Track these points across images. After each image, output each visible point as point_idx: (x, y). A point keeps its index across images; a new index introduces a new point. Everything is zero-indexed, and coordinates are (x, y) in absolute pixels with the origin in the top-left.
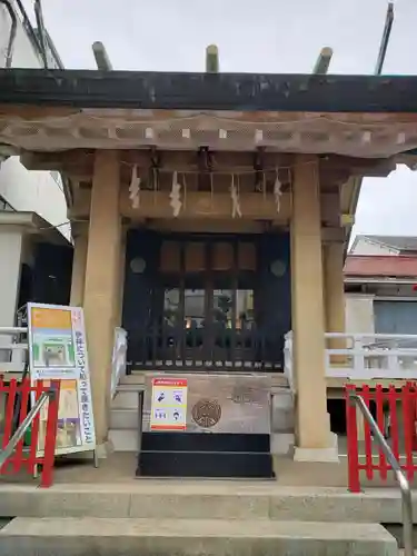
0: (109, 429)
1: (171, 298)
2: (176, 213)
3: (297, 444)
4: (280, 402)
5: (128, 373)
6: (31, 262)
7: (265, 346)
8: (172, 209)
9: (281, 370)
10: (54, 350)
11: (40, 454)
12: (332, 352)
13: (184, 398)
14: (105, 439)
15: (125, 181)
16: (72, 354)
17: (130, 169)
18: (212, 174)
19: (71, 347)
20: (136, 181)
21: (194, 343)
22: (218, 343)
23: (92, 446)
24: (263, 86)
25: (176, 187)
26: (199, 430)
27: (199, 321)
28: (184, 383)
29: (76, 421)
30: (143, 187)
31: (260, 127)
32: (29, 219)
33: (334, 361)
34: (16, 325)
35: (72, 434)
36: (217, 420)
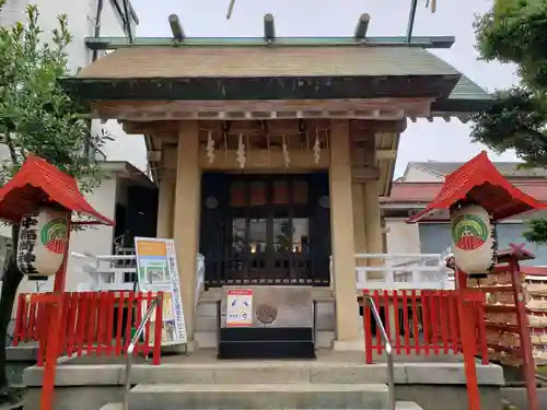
0: (195, 331)
1: (239, 225)
2: (242, 166)
3: (336, 339)
4: (323, 309)
5: (206, 289)
6: (124, 202)
7: (315, 267)
8: (239, 163)
9: (328, 285)
10: (154, 272)
11: (151, 345)
12: (369, 269)
13: (250, 303)
14: (193, 339)
15: (204, 142)
16: (167, 274)
17: (207, 132)
18: (268, 136)
19: (167, 269)
20: (211, 143)
21: (258, 264)
22: (278, 265)
23: (185, 340)
24: (301, 84)
25: (241, 146)
26: (262, 326)
27: (263, 245)
28: (250, 293)
29: (172, 322)
30: (217, 147)
31: (299, 109)
32: (122, 167)
33: (370, 276)
34: (114, 253)
35: (170, 331)
36: (274, 319)
